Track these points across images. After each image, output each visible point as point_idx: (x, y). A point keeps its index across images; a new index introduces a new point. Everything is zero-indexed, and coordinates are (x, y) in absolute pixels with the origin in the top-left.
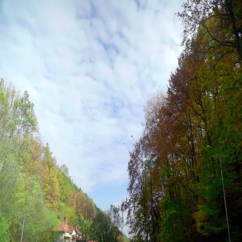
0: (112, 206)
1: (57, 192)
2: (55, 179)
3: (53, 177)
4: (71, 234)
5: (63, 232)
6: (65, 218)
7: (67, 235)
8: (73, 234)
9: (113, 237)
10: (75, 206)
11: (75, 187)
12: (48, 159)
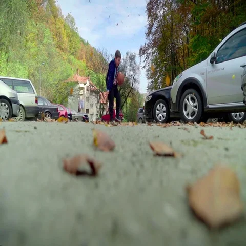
0: (127, 54)
1: (66, 45)
2: (62, 31)
3: (60, 28)
4: (85, 84)
5: (78, 83)
6: (78, 70)
7: (82, 85)
8: (87, 85)
9: (129, 85)
10: (85, 59)
11: (83, 41)
12: (52, 8)
